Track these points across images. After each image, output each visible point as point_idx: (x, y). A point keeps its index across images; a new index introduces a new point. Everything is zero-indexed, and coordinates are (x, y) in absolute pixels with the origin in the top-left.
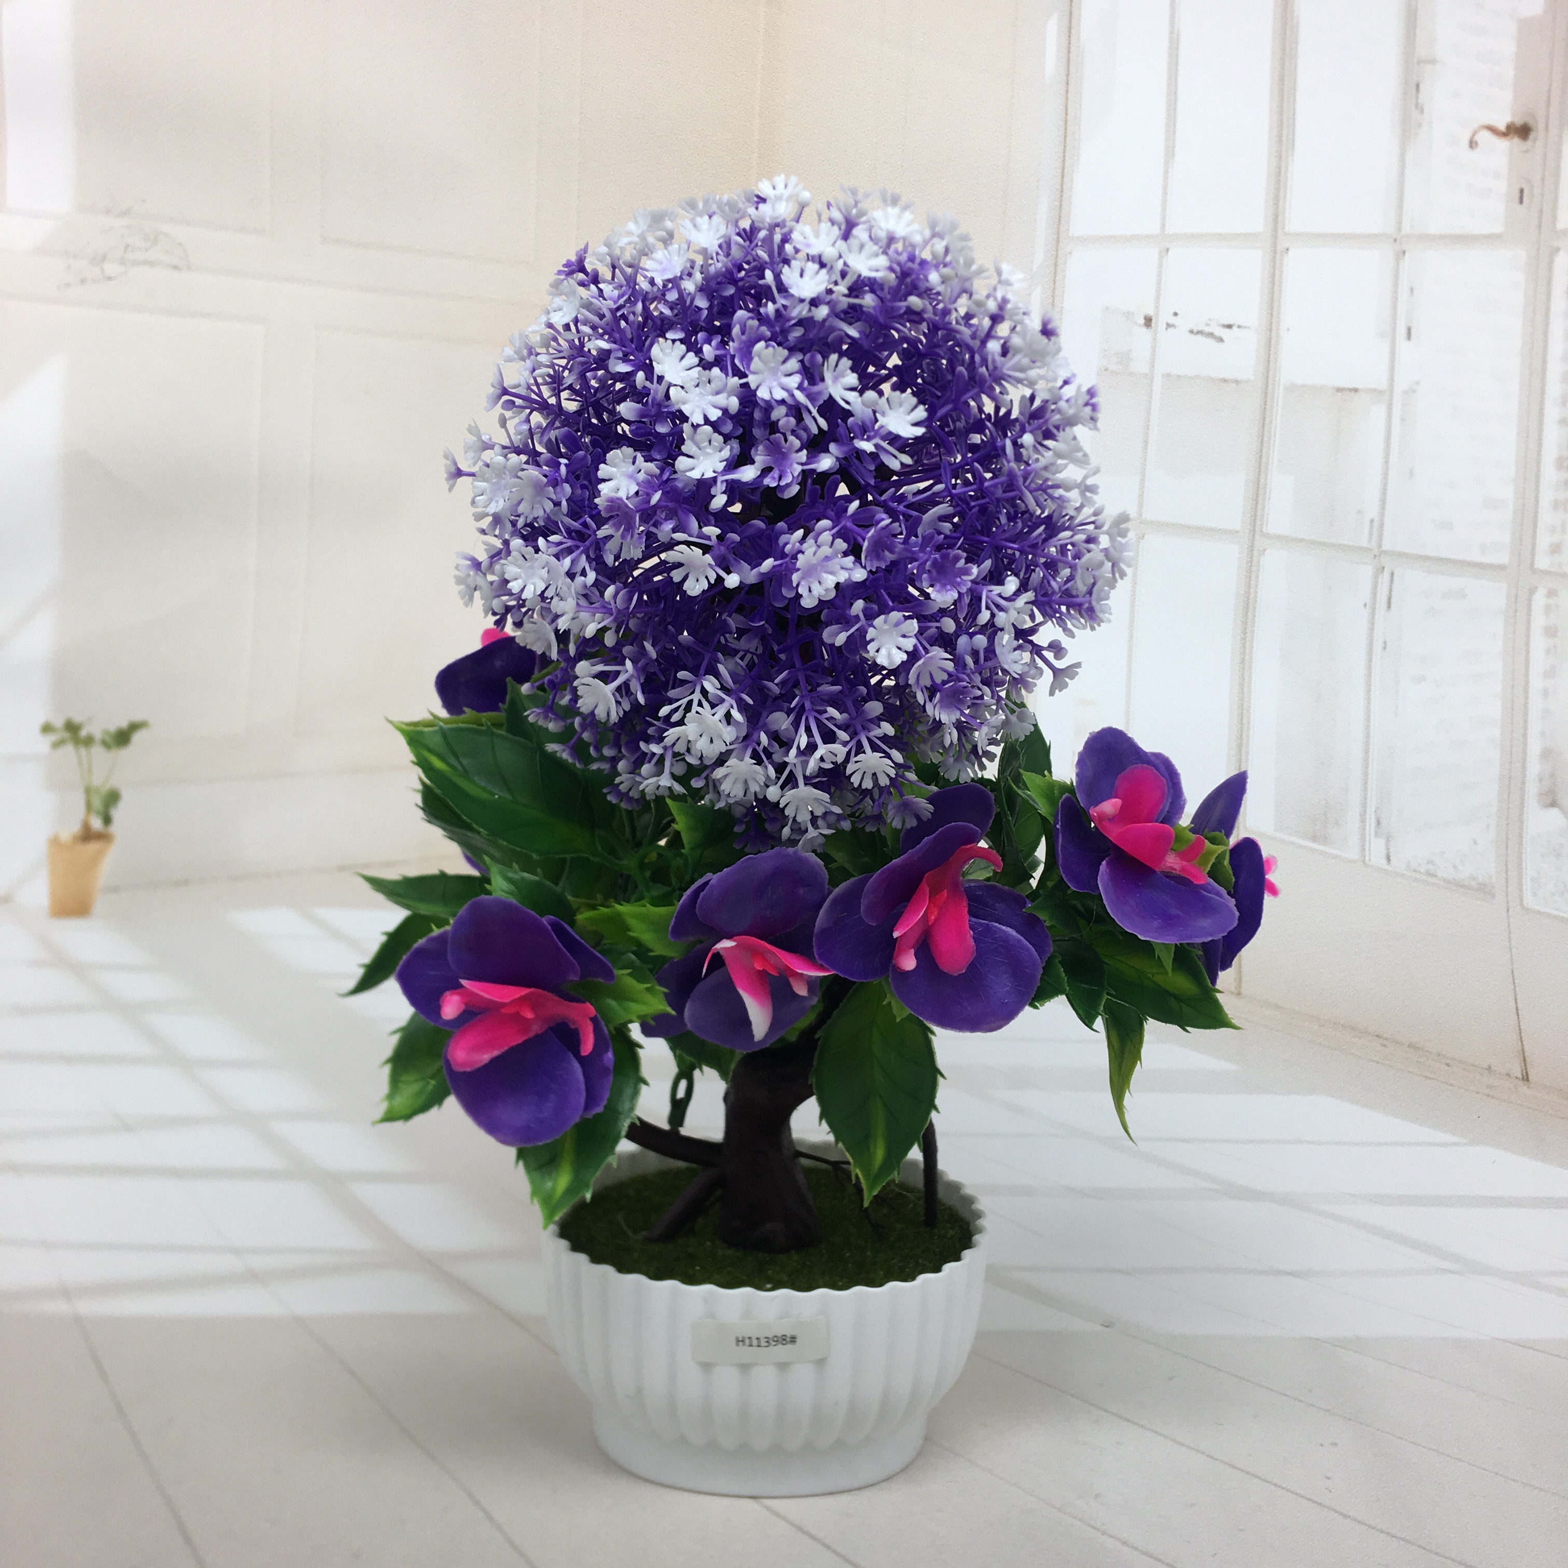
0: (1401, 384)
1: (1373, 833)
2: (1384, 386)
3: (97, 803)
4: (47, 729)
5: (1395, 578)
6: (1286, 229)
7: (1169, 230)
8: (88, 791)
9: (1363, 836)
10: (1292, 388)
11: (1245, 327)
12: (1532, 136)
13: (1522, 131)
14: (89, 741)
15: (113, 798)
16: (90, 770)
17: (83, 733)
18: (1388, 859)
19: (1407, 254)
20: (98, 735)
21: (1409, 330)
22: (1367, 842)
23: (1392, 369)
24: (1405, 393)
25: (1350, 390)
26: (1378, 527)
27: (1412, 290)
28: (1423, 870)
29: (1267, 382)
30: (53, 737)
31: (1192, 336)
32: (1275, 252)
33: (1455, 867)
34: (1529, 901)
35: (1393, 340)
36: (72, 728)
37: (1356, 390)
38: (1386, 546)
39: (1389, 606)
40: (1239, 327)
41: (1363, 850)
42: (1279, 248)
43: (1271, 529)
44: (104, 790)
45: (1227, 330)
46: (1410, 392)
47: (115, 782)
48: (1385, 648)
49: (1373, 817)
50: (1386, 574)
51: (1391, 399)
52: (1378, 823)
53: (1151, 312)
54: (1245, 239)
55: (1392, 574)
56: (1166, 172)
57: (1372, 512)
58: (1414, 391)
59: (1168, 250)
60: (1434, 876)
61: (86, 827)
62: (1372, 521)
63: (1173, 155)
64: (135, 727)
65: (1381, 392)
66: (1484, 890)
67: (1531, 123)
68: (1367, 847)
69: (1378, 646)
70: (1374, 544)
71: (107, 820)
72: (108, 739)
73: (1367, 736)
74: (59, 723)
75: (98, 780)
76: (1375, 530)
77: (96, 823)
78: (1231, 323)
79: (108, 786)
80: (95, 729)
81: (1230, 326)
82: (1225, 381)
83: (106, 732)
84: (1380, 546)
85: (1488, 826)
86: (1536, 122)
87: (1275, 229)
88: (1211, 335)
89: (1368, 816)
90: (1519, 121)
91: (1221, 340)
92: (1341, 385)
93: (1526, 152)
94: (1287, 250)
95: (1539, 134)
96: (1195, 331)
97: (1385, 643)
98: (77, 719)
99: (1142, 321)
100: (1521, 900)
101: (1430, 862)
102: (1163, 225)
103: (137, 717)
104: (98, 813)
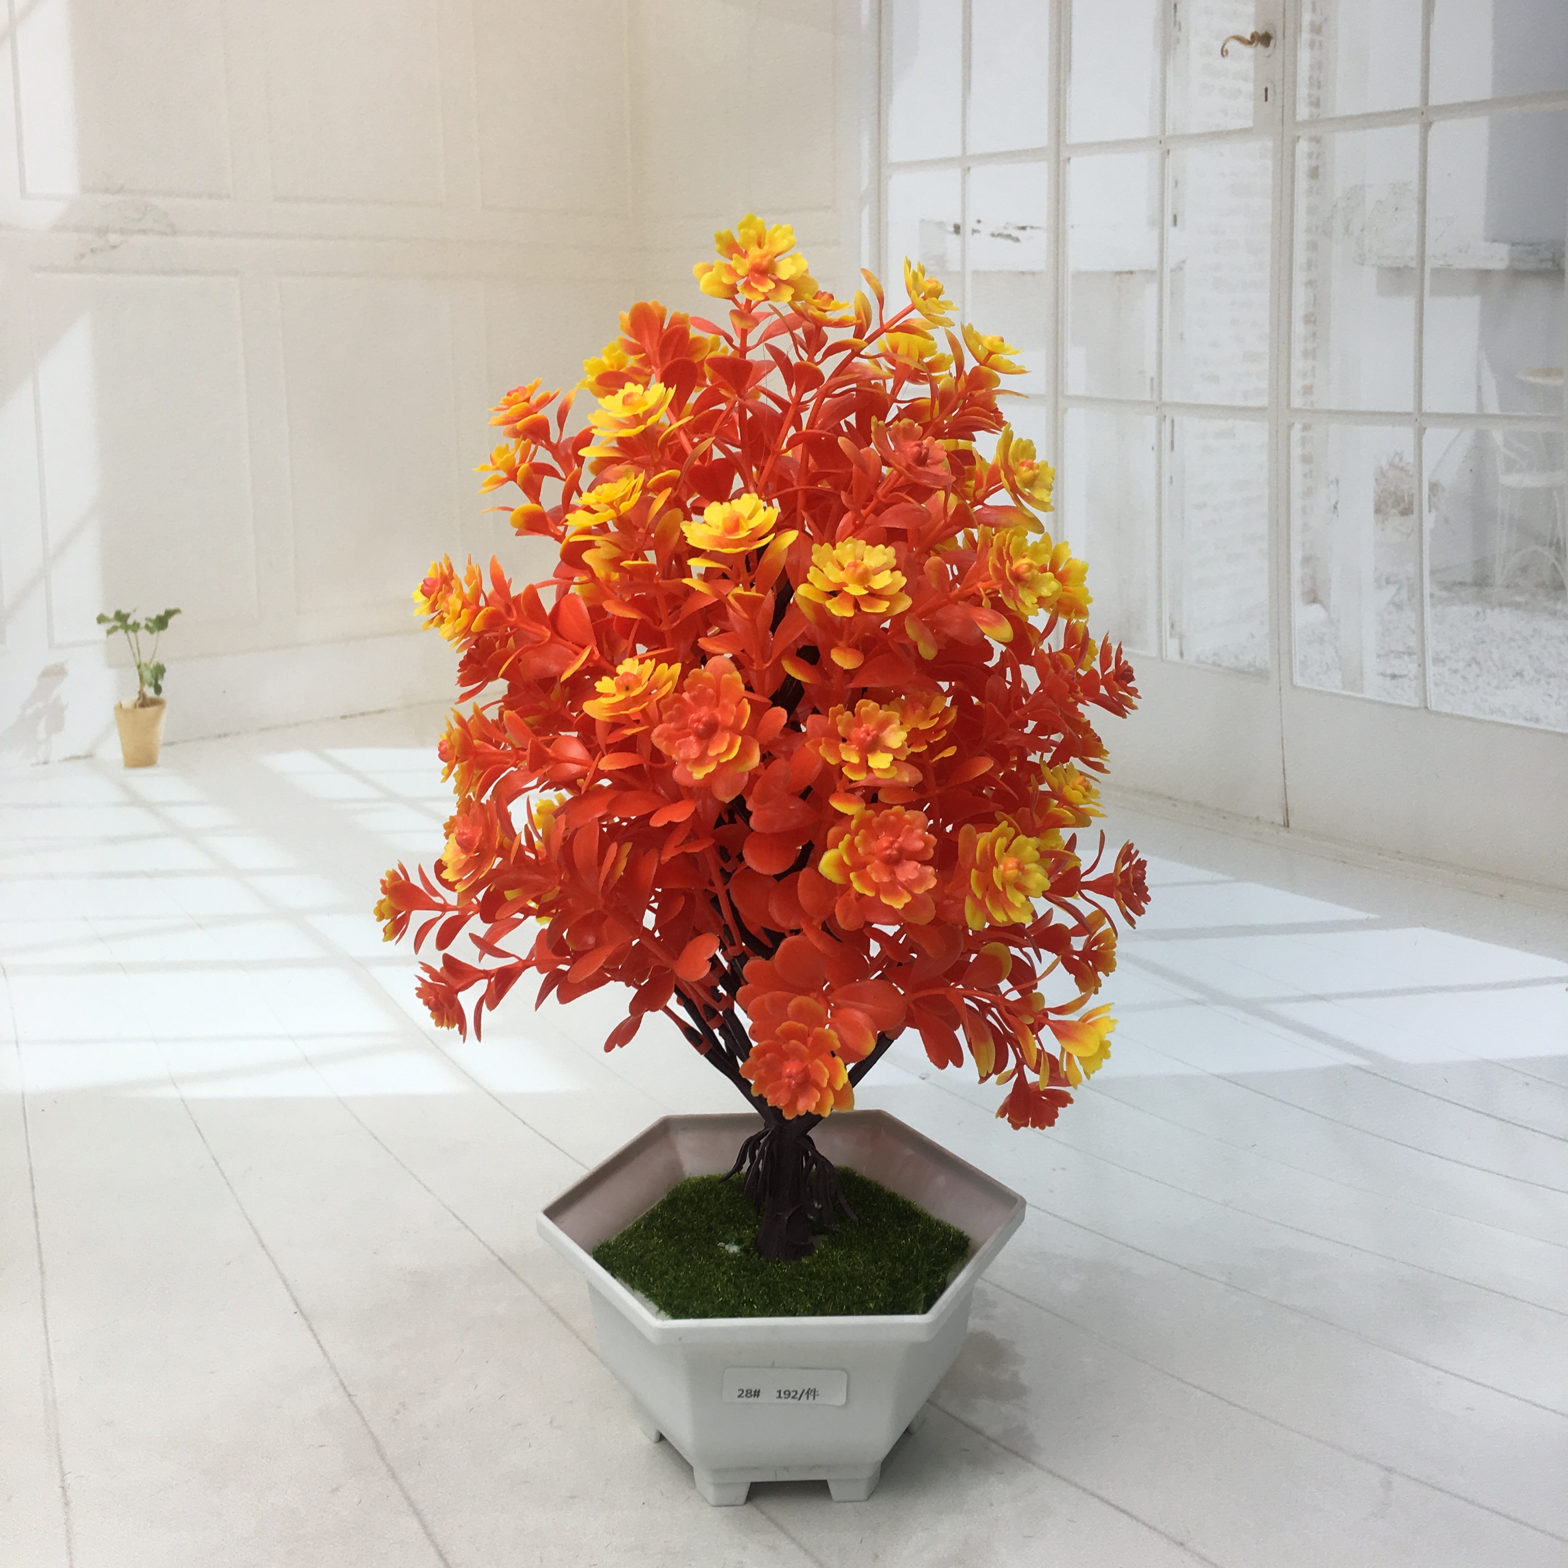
0: (1170, 263)
1: (1168, 633)
2: (1155, 266)
3: (148, 675)
4: (101, 619)
5: (1175, 423)
6: (1068, 142)
7: (970, 151)
8: (139, 667)
9: (1160, 637)
10: (1078, 275)
11: (1037, 228)
12: (1272, 44)
13: (1265, 39)
14: (136, 627)
15: (160, 671)
16: (139, 651)
17: (130, 621)
18: (1182, 654)
19: (1171, 153)
21: (1175, 217)
22: (1164, 642)
23: (1161, 251)
24: (1173, 271)
25: (1127, 273)
26: (1157, 383)
27: (1176, 183)
28: (1210, 661)
29: (1058, 272)
30: (109, 626)
31: (993, 239)
32: (1058, 162)
33: (1237, 657)
34: (1298, 681)
35: (1162, 228)
36: (121, 617)
37: (1131, 272)
38: (1166, 398)
39: (1172, 448)
40: (1032, 228)
41: (1161, 649)
42: (1062, 158)
43: (1071, 391)
44: (152, 666)
45: (1022, 232)
46: (1179, 269)
48: (1171, 482)
49: (1168, 622)
50: (1168, 422)
51: (1161, 278)
52: (1172, 626)
53: (958, 221)
54: (1032, 154)
55: (1173, 421)
56: (964, 102)
57: (1151, 371)
58: (1181, 269)
59: (969, 169)
60: (1219, 665)
61: (142, 696)
62: (1152, 379)
63: (970, 88)
64: (170, 614)
65: (1153, 272)
66: (1261, 674)
67: (1271, 32)
68: (1164, 645)
69: (1165, 480)
70: (1155, 398)
71: (158, 689)
73: (1160, 556)
74: (111, 615)
76: (1155, 385)
77: (150, 692)
78: (1024, 225)
79: (154, 663)
80: (138, 617)
81: (1024, 228)
82: (1023, 273)
83: (148, 619)
84: (1160, 399)
85: (1262, 623)
86: (1275, 32)
87: (1058, 144)
88: (1009, 236)
89: (1163, 621)
90: (1261, 32)
91: (1017, 240)
92: (1119, 270)
93: (1268, 57)
94: (1069, 159)
95: (1277, 41)
96: (996, 233)
97: (1171, 478)
98: (124, 611)
99: (952, 229)
100: (1291, 680)
101: (1216, 654)
102: (964, 148)
103: (172, 607)
104: (150, 685)
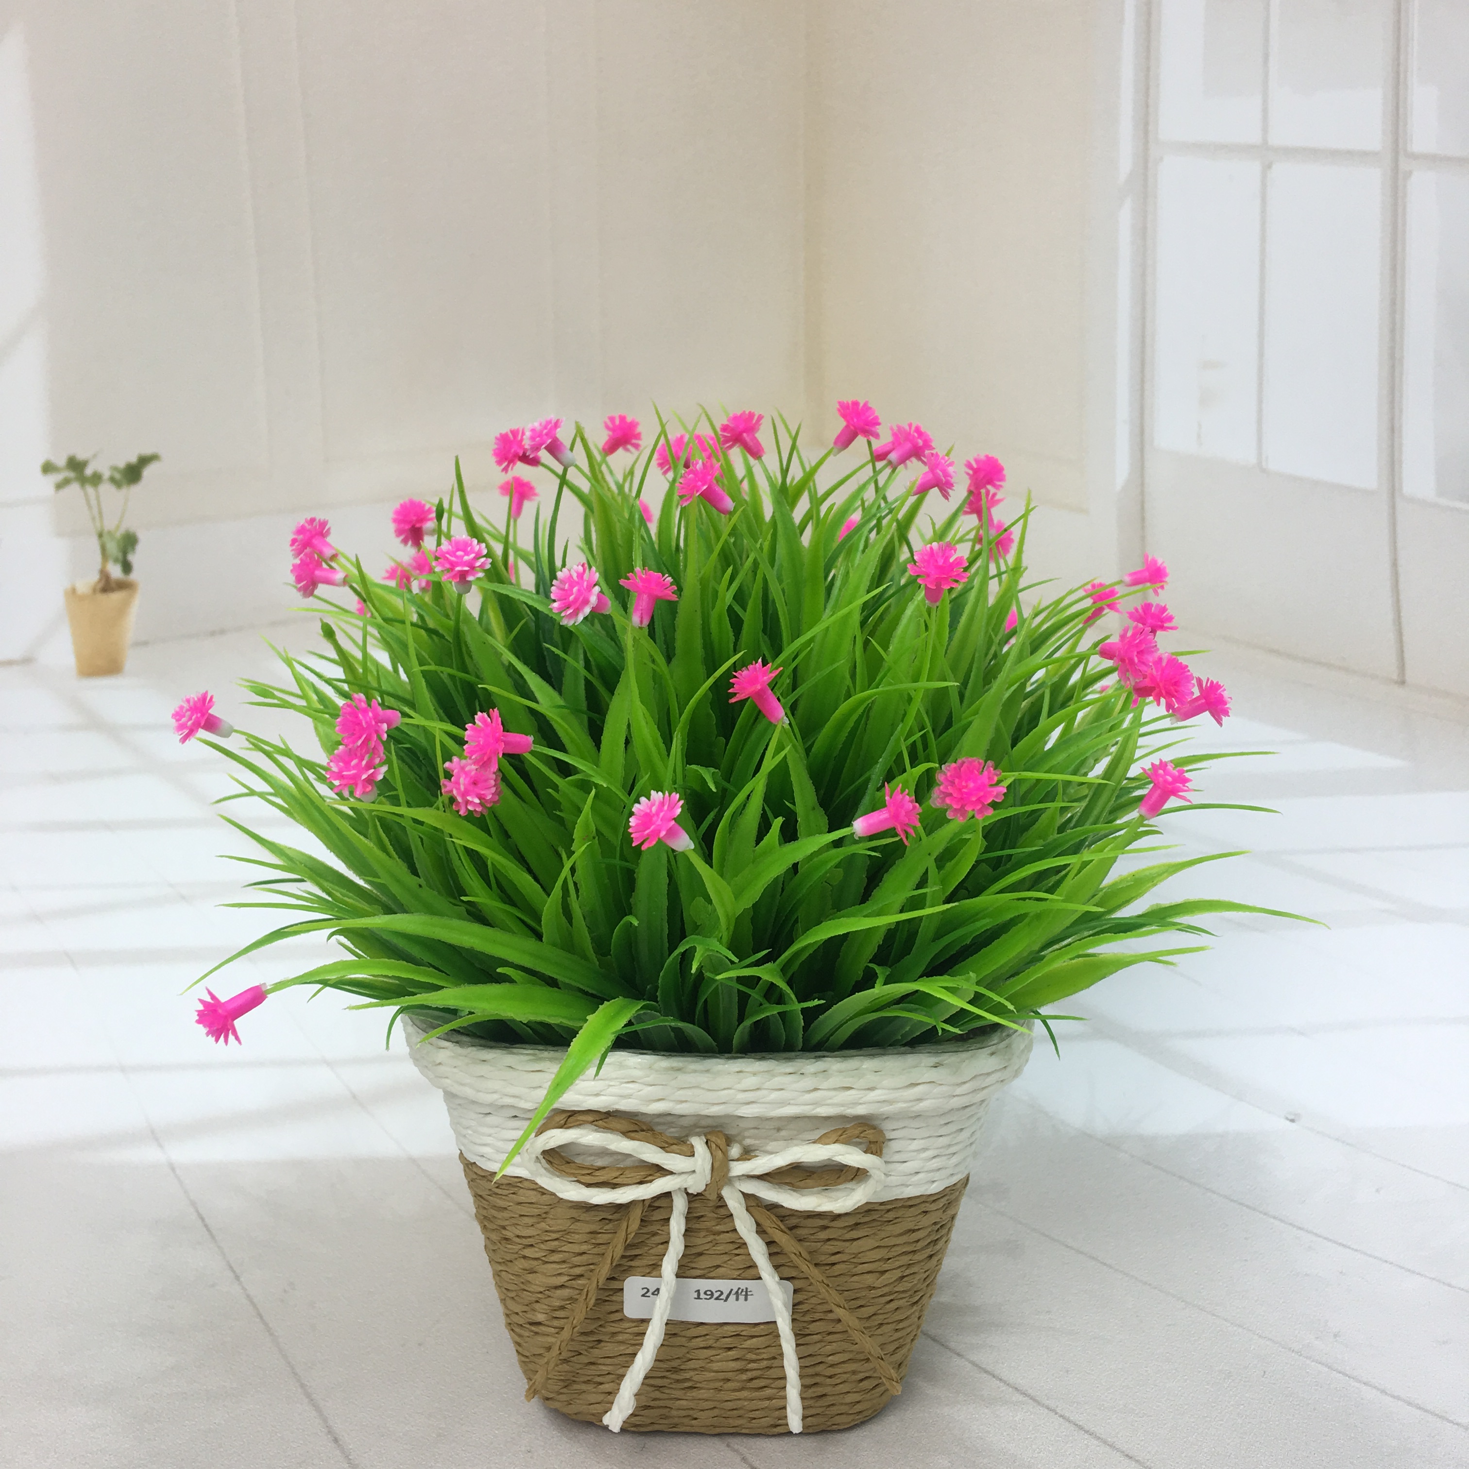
3: (113, 548)
4: (48, 468)
8: (100, 535)
14: (96, 479)
15: (129, 542)
16: (100, 513)
17: (89, 471)
20: (107, 474)
30: (59, 477)
36: (76, 465)
43: (1416, 147)
44: (118, 535)
47: (131, 524)
61: (105, 576)
64: (145, 461)
71: (127, 567)
72: (118, 476)
74: (61, 462)
75: (110, 524)
77: (115, 571)
79: (122, 530)
80: (99, 465)
83: (115, 469)
98: (81, 456)
103: (147, 451)
104: (116, 560)
